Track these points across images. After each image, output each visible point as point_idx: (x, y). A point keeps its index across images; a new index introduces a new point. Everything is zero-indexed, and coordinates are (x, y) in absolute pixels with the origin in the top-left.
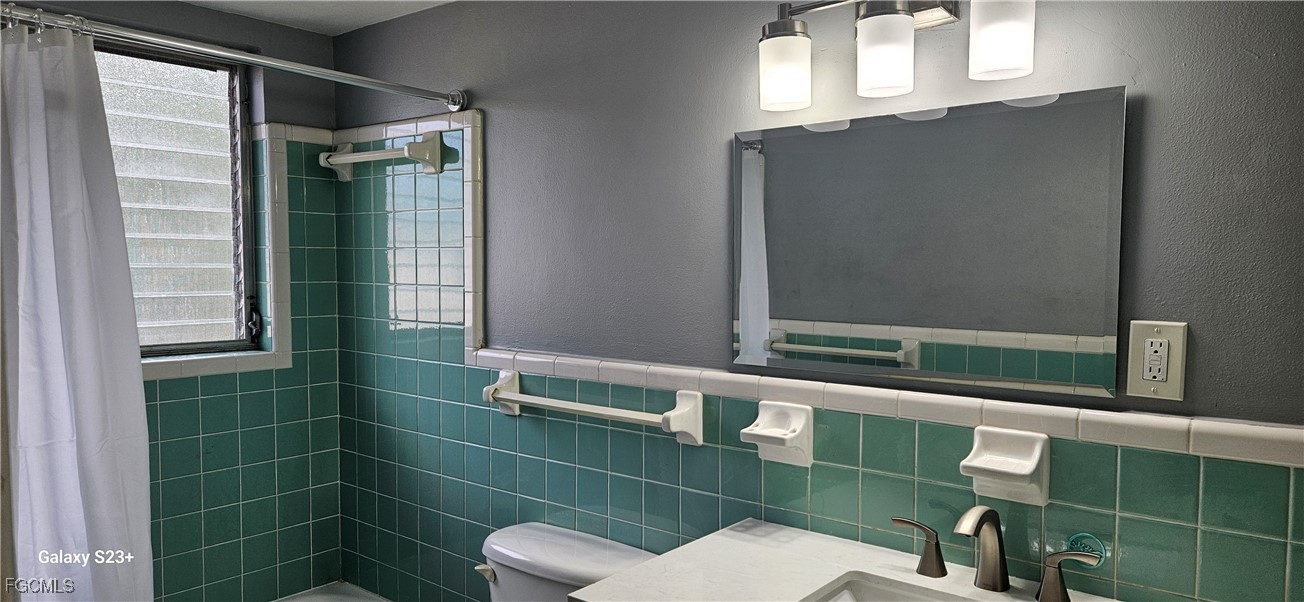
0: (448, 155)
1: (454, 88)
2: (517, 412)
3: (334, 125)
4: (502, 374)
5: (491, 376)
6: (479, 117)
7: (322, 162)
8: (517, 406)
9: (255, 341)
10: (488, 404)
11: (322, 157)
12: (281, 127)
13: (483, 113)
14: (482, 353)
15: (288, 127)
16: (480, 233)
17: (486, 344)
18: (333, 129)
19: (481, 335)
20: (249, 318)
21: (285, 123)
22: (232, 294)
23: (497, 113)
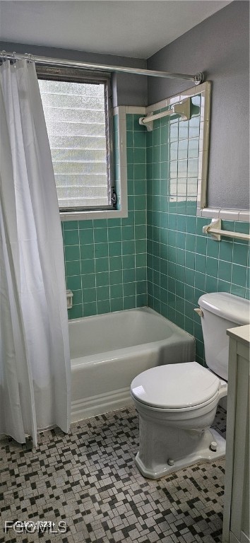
0: (194, 109)
1: (199, 71)
2: (219, 239)
3: (146, 104)
4: (213, 220)
5: (208, 221)
6: (209, 85)
7: (140, 123)
8: (219, 236)
9: (115, 206)
10: (205, 235)
11: (140, 120)
12: (124, 107)
13: (212, 82)
14: (204, 210)
15: (127, 107)
16: (207, 149)
17: (207, 206)
18: (146, 106)
19: (204, 201)
20: (112, 196)
21: (126, 105)
22: (106, 186)
23: (218, 81)
